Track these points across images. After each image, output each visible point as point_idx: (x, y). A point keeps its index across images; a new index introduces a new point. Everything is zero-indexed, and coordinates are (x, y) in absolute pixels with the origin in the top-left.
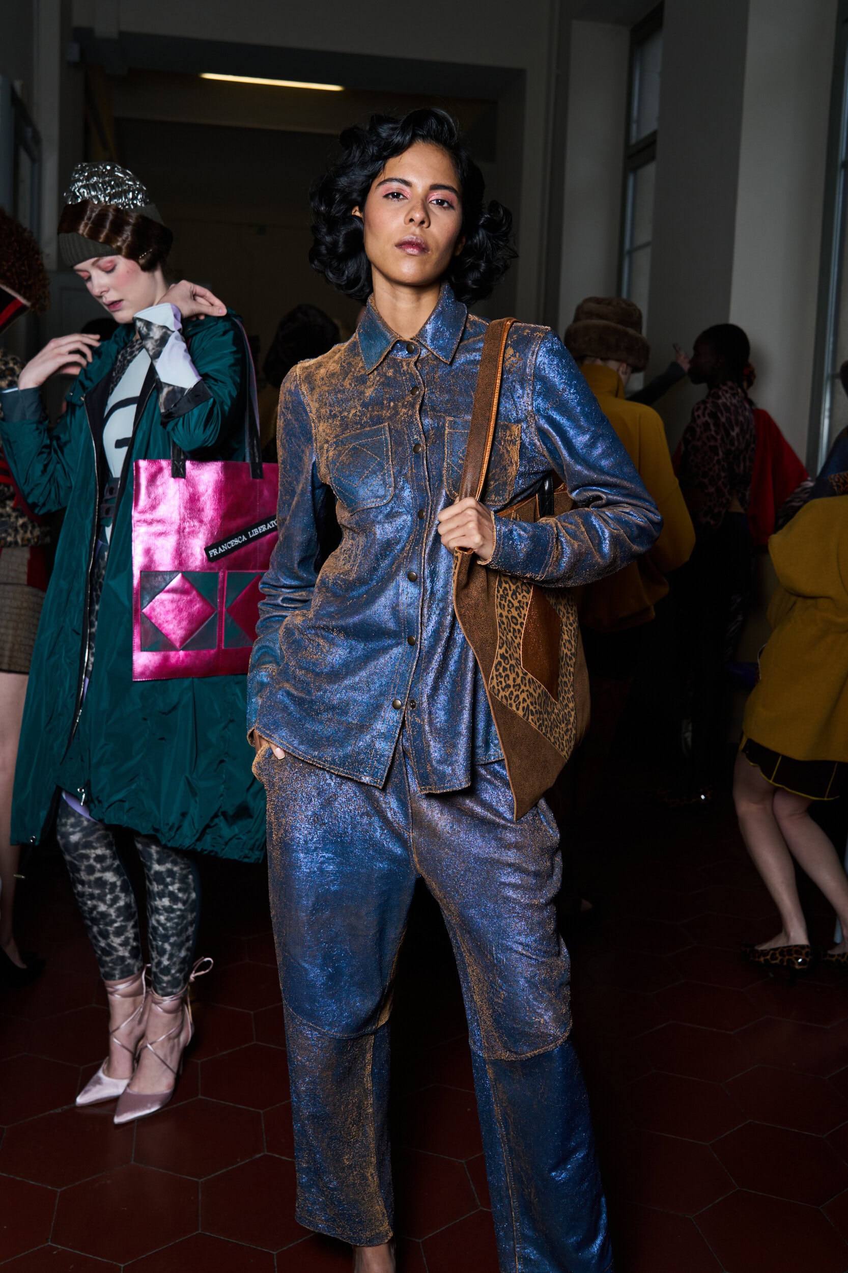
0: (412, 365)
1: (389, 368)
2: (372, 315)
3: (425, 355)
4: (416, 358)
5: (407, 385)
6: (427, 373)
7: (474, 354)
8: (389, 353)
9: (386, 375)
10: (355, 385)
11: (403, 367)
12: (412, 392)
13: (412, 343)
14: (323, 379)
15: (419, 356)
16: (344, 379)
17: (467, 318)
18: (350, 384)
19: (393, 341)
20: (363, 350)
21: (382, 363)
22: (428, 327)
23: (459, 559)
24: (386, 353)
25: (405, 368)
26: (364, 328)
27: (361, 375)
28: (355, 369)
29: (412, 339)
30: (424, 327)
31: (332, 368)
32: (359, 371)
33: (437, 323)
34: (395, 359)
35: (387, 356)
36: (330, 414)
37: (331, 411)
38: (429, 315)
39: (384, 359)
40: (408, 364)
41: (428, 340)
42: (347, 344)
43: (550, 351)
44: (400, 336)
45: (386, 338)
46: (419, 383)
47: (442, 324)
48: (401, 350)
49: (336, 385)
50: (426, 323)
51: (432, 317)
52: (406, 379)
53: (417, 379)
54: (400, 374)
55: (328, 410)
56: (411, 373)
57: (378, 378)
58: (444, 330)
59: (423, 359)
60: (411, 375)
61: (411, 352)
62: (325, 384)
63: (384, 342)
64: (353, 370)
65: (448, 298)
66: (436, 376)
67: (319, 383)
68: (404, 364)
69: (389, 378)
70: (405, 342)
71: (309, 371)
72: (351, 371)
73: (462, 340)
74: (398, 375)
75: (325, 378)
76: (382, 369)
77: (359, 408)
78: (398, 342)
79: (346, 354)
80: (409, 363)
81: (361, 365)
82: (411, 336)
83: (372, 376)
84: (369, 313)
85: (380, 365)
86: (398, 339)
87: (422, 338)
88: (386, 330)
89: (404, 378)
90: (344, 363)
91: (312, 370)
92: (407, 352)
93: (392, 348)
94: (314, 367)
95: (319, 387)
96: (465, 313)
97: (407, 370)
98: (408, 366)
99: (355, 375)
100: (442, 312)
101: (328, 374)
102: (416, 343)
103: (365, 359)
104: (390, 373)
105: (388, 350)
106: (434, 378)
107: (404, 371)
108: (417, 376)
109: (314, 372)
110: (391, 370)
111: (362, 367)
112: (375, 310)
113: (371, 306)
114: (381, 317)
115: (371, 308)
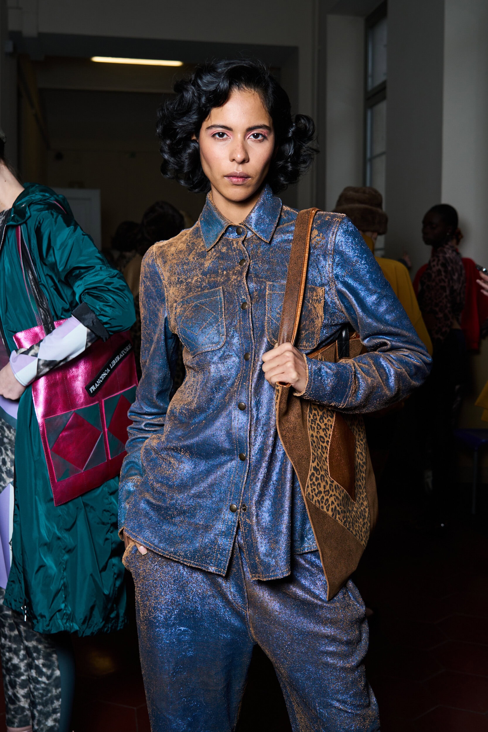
0: (240, 243)
1: (223, 246)
2: (210, 207)
3: (250, 236)
4: (243, 238)
5: (237, 258)
6: (252, 250)
7: (288, 235)
8: (223, 235)
9: (220, 251)
10: (197, 259)
11: (233, 245)
12: (241, 264)
13: (240, 227)
14: (173, 255)
15: (246, 237)
16: (189, 254)
17: (282, 208)
18: (194, 258)
19: (226, 226)
20: (203, 234)
21: (218, 242)
22: (253, 215)
23: (280, 392)
24: (220, 235)
25: (235, 245)
26: (204, 217)
27: (202, 252)
28: (198, 248)
29: (240, 224)
30: (250, 215)
31: (180, 247)
32: (201, 249)
33: (259, 212)
34: (227, 240)
35: (221, 237)
36: (178, 281)
37: (179, 278)
38: (253, 206)
39: (220, 240)
40: (237, 243)
41: (253, 225)
42: (191, 229)
43: (346, 232)
44: (231, 222)
45: (220, 223)
46: (246, 257)
47: (263, 213)
48: (232, 232)
49: (183, 259)
50: (251, 212)
51: (256, 208)
52: (236, 254)
53: (244, 253)
54: (232, 250)
55: (176, 278)
56: (240, 249)
57: (215, 254)
58: (264, 217)
59: (249, 239)
60: (240, 251)
61: (239, 234)
62: (175, 258)
63: (219, 226)
64: (196, 248)
65: (268, 194)
66: (259, 252)
67: (170, 257)
68: (234, 242)
69: (223, 253)
70: (235, 226)
71: (163, 249)
72: (194, 249)
73: (278, 225)
74: (230, 251)
75: (174, 254)
76: (218, 247)
77: (200, 276)
78: (230, 226)
79: (191, 236)
80: (238, 242)
81: (202, 244)
82: (240, 222)
83: (210, 252)
84: (208, 205)
85: (216, 244)
86: (230, 224)
87: (248, 223)
88: (220, 218)
89: (234, 253)
90: (189, 243)
91: (165, 248)
92: (237, 234)
93: (226, 231)
94: (166, 246)
95: (170, 261)
96: (280, 204)
97: (237, 247)
98: (237, 244)
99: (197, 251)
100: (263, 204)
101: (177, 251)
102: (244, 227)
103: (205, 240)
104: (224, 250)
105: (222, 233)
106: (257, 253)
107: (234, 248)
108: (244, 251)
109: (167, 250)
110: (225, 248)
111: (203, 246)
112: (212, 203)
113: (209, 200)
114: (217, 208)
115: (209, 202)
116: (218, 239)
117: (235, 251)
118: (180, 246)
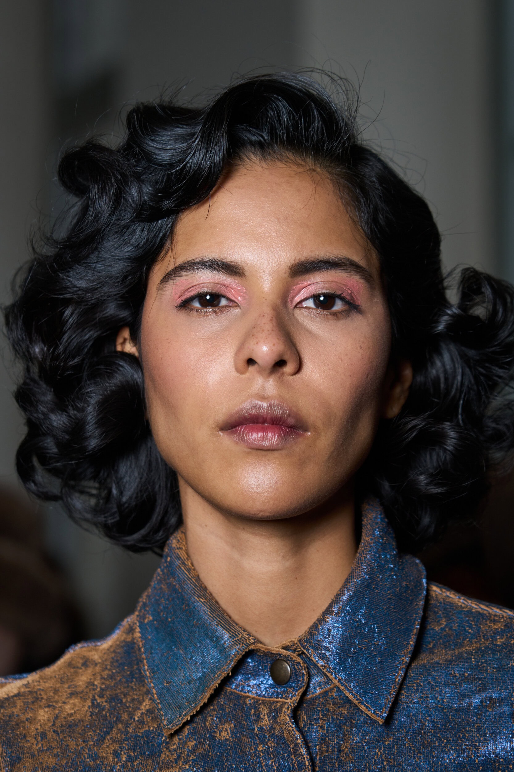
0: (286, 717)
1: (223, 719)
3: (319, 692)
4: (297, 698)
6: (323, 738)
8: (226, 681)
9: (213, 738)
10: (130, 759)
11: (258, 718)
13: (287, 659)
14: (44, 735)
15: (305, 694)
16: (102, 739)
18: (116, 754)
19: (235, 652)
20: (153, 672)
21: (205, 707)
22: (332, 621)
24: (216, 684)
25: (266, 722)
26: (155, 613)
27: (147, 734)
28: (131, 715)
29: (286, 648)
30: (322, 620)
31: (68, 709)
32: (141, 722)
33: (355, 611)
34: (239, 697)
35: (219, 689)
39: (212, 699)
40: (275, 713)
41: (331, 656)
42: (105, 645)
44: (257, 641)
45: (217, 641)
46: (302, 764)
47: (369, 617)
48: (257, 675)
49: (79, 754)
50: (328, 612)
51: (345, 597)
52: (266, 752)
53: (297, 752)
54: (252, 736)
56: (281, 737)
57: (191, 744)
58: (372, 631)
59: (314, 699)
60: (281, 741)
61: (283, 681)
62: (50, 749)
63: (214, 652)
64: (125, 716)
65: (383, 549)
66: (346, 747)
68: (264, 711)
69: (221, 744)
70: (268, 654)
71: (9, 711)
72: (119, 720)
73: (415, 655)
74: (246, 739)
75: (50, 735)
76: (205, 720)
78: (250, 653)
79: (105, 671)
80: (278, 711)
81: (146, 705)
82: (286, 641)
83: (176, 740)
85: (198, 713)
86: (252, 647)
87: (316, 648)
88: (219, 624)
89: (260, 748)
90: (101, 696)
91: (16, 711)
92: (270, 682)
93: (236, 670)
94: (19, 703)
95: (33, 756)
96: (421, 584)
97: (272, 728)
98: (275, 718)
99: (130, 730)
100: (368, 586)
101: (58, 724)
102: (299, 660)
103: (160, 695)
104: (224, 734)
105: (224, 675)
106: (339, 751)
107: (261, 729)
108: (297, 745)
109: (23, 717)
110: (226, 726)
111: (150, 712)
112: (189, 570)
113: (179, 558)
114: (205, 589)
115: (178, 563)
116: (208, 695)
117: (262, 742)
118: (67, 707)
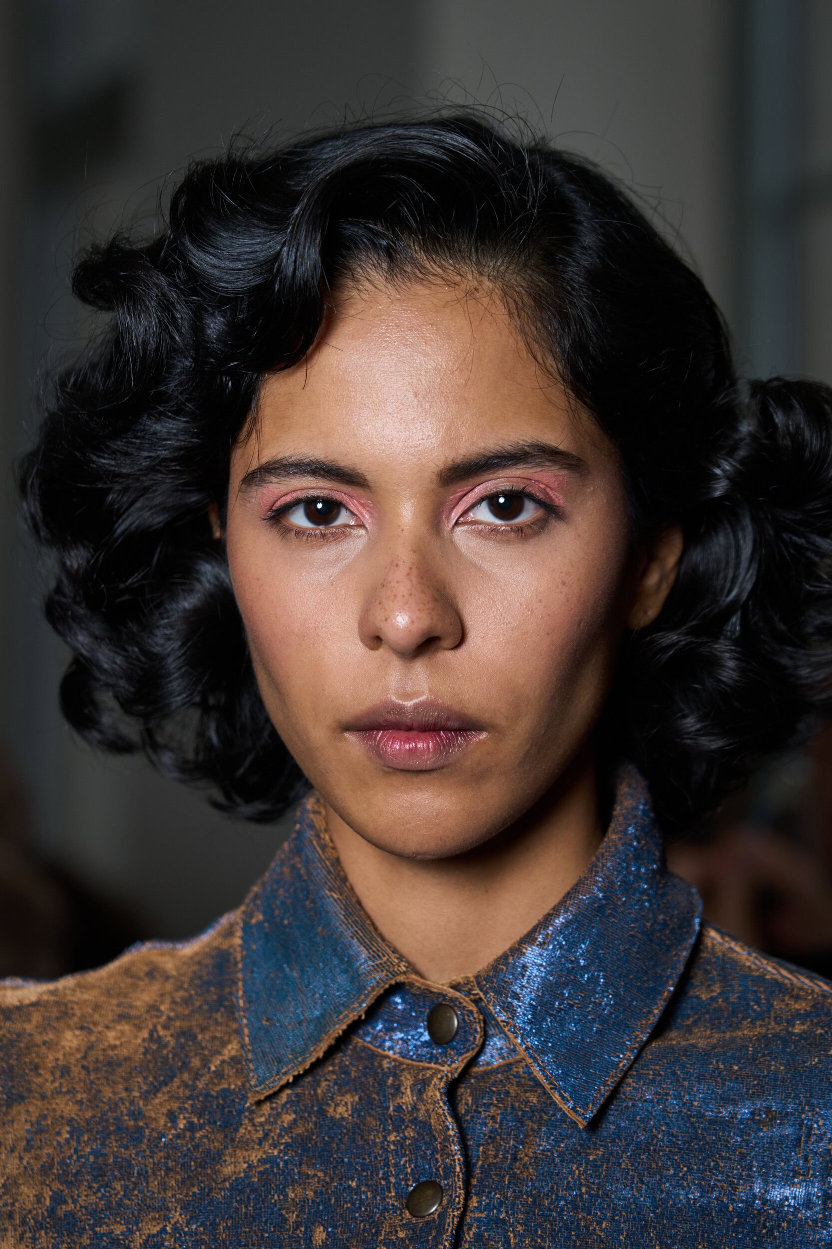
0: (435, 1092)
1: (342, 1086)
2: (307, 862)
3: (497, 1062)
4: (459, 1064)
5: (400, 1169)
8: (354, 1027)
9: (322, 1113)
10: (191, 1127)
11: (397, 1090)
12: (412, 1202)
14: (65, 1071)
15: (473, 1062)
16: (155, 1090)
18: (172, 1117)
19: (375, 983)
20: (249, 1001)
21: (318, 1064)
22: (532, 955)
24: (339, 1029)
25: (408, 1098)
26: (267, 910)
27: (225, 1093)
28: (205, 1063)
29: (456, 987)
30: (516, 950)
32: (219, 1075)
33: (572, 945)
34: (373, 1056)
35: (344, 1040)
36: (52, 1211)
37: (58, 1199)
38: (547, 908)
39: (331, 1052)
40: (420, 1087)
41: (522, 1010)
44: (412, 968)
45: (348, 963)
46: (449, 1171)
47: (591, 957)
48: (405, 1023)
49: (114, 1106)
50: (529, 938)
51: (559, 921)
52: (400, 1144)
53: (446, 1152)
54: (383, 1119)
55: (48, 1194)
56: (426, 1124)
57: (288, 1118)
58: (593, 980)
59: (486, 1077)
60: (424, 1127)
61: (442, 1039)
63: (342, 979)
64: (196, 1062)
65: (638, 857)
66: (526, 1154)
67: (46, 1081)
68: (407, 1081)
69: (335, 1123)
70: (426, 993)
71: (18, 1027)
72: (185, 1066)
73: (658, 1031)
74: (372, 1122)
76: (316, 1084)
77: (177, 1216)
78: (397, 988)
80: (426, 1083)
81: (231, 1049)
82: (458, 978)
83: (266, 1108)
84: (298, 851)
85: (307, 1072)
86: (401, 979)
87: (498, 993)
88: (355, 935)
89: (392, 1138)
90: (165, 1027)
91: (29, 1028)
92: (426, 1037)
93: (372, 1013)
94: (36, 1017)
95: (43, 1097)
96: (690, 924)
97: (415, 1108)
98: (420, 1093)
99: (200, 1085)
100: (601, 909)
101: (91, 1058)
102: (472, 1007)
103: (254, 1039)
104: (340, 1109)
105: (353, 1017)
106: (515, 1159)
107: (399, 1108)
108: (447, 1138)
109: (38, 1039)
110: (348, 1098)
111: (234, 1060)
112: (324, 847)
113: (312, 826)
114: (345, 879)
115: (309, 834)
116: (324, 1046)
117: (397, 1129)
118: (111, 1035)
